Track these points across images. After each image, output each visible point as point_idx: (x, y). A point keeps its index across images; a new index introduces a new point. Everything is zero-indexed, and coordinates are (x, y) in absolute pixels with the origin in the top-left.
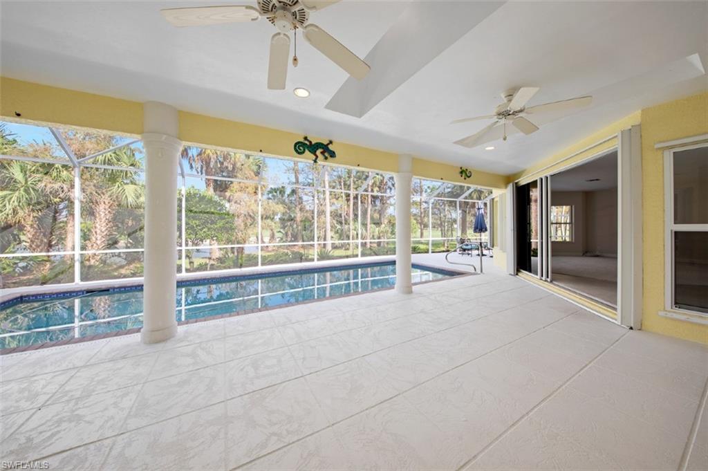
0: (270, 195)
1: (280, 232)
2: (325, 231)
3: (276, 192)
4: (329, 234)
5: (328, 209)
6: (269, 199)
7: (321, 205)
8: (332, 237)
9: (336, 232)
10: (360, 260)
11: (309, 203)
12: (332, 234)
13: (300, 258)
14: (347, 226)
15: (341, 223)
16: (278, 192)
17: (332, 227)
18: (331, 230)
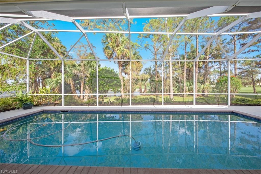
0: (145, 72)
1: (149, 87)
2: (170, 87)
3: (147, 70)
4: (172, 88)
5: (171, 76)
6: (145, 73)
7: (168, 74)
8: (173, 90)
9: (176, 87)
10: (195, 107)
11: (162, 74)
12: (174, 88)
13: (154, 102)
14: (182, 84)
15: (179, 82)
16: (148, 70)
17: (173, 85)
18: (173, 86)
